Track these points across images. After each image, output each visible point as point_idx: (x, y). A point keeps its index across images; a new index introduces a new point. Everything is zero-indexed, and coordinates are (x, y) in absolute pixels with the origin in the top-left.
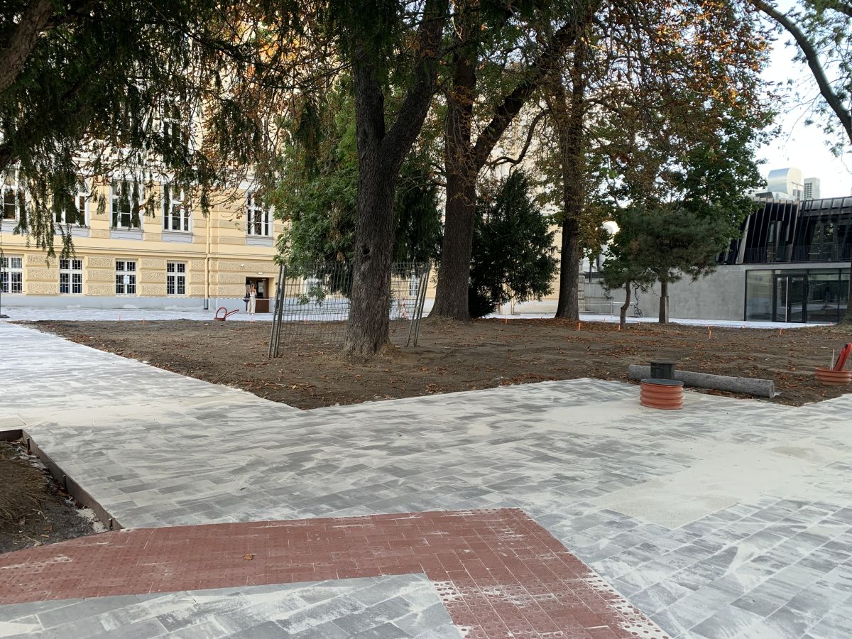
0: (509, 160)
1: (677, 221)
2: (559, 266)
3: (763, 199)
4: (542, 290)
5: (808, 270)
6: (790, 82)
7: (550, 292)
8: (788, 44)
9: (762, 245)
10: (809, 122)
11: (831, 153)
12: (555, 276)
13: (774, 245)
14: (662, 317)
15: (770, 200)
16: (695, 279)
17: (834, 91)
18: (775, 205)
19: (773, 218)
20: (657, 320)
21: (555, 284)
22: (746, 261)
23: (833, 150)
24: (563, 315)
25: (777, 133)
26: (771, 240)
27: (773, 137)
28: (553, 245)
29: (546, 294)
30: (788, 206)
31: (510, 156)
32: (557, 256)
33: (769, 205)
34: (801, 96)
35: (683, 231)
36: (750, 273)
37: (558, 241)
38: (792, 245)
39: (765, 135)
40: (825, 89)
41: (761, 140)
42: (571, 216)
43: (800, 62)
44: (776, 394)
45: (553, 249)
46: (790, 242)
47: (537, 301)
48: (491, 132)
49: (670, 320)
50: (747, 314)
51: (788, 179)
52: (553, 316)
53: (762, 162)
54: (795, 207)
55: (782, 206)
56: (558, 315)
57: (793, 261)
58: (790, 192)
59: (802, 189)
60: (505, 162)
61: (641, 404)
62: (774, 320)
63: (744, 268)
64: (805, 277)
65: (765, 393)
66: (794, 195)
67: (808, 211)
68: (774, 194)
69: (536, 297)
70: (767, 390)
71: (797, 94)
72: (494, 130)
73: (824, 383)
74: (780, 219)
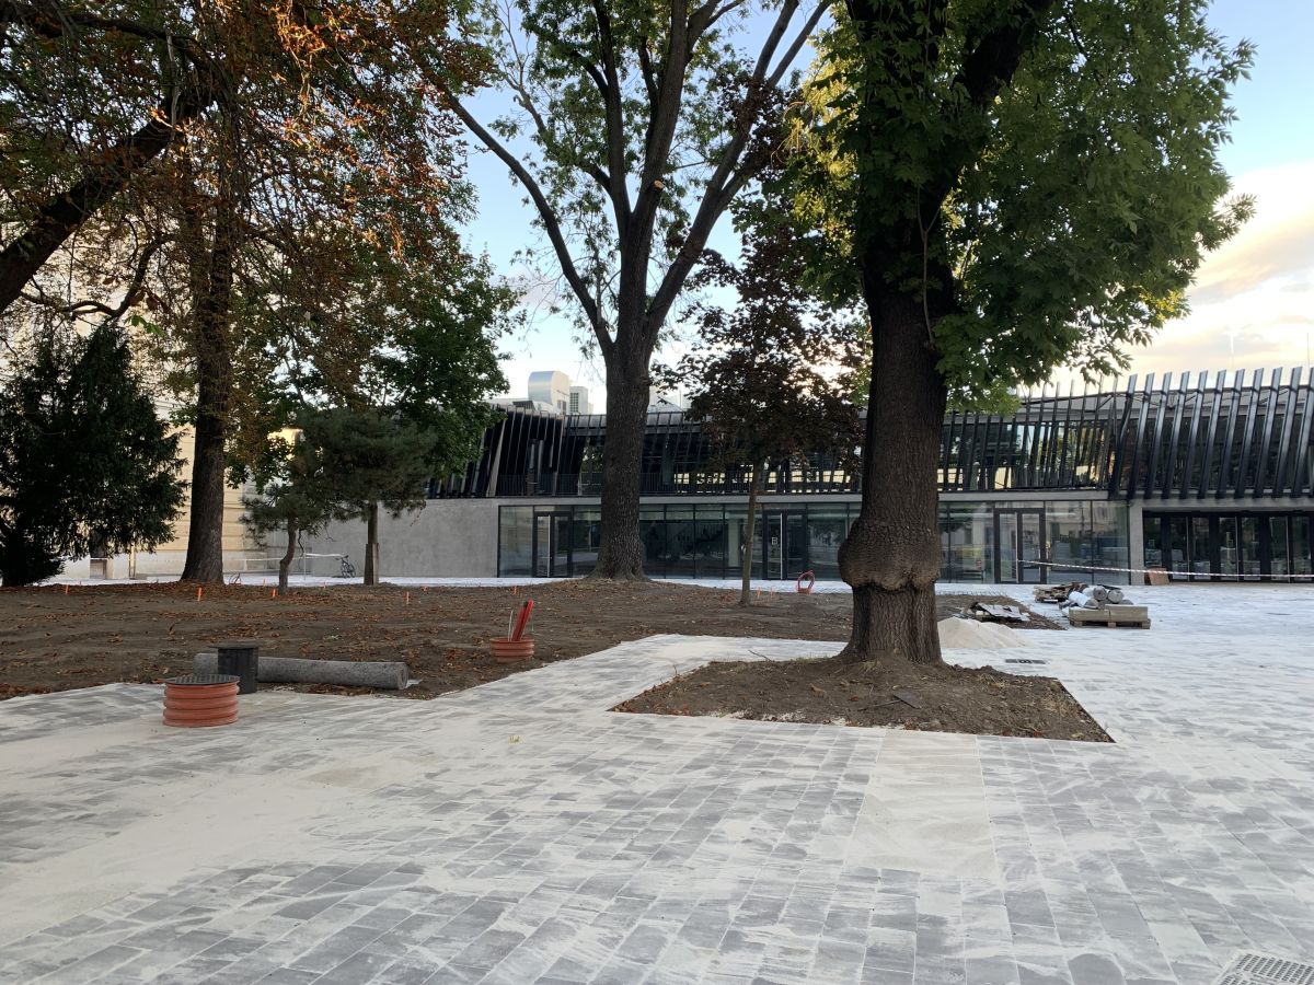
0: (101, 308)
1: (363, 427)
2: (188, 492)
3: (520, 410)
4: (156, 533)
5: (573, 506)
6: (529, 252)
7: (170, 538)
8: (526, 201)
9: (520, 471)
10: (555, 310)
11: (581, 353)
12: (179, 509)
13: (536, 473)
14: (369, 574)
15: (528, 412)
16: (396, 516)
17: (579, 273)
18: (535, 419)
19: (533, 436)
20: (361, 580)
21: (181, 525)
22: (500, 493)
23: (584, 350)
24: (195, 577)
25: (522, 319)
26: (531, 466)
27: (517, 324)
28: (180, 457)
29: (163, 540)
30: (551, 421)
31: (103, 302)
32: (186, 474)
33: (527, 418)
34: (542, 273)
35: (372, 442)
36: (504, 510)
37: (187, 448)
38: (556, 474)
39: (507, 320)
40: (568, 269)
41: (502, 326)
42: (210, 411)
43: (539, 227)
44: (410, 683)
45: (180, 463)
46: (554, 469)
47: (147, 554)
48: (25, 248)
49: (382, 580)
50: (502, 568)
51: (552, 385)
52: (178, 579)
53: (506, 357)
54: (559, 423)
55: (543, 420)
56: (185, 576)
57: (558, 495)
58: (555, 403)
59: (568, 400)
60: (93, 311)
61: (164, 723)
62: (535, 575)
63: (497, 502)
64: (570, 515)
65: (391, 683)
66: (559, 407)
67: (574, 428)
68: (535, 404)
69: (146, 546)
70: (394, 678)
71: (538, 269)
72: (30, 245)
73: (499, 660)
74: (541, 438)
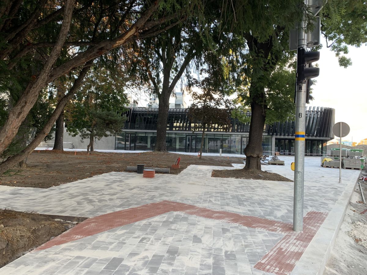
5: (136, 132)
14: (92, 149)
24: (57, 149)
38: (130, 123)
46: (129, 122)
49: (95, 150)
50: (116, 147)
54: (131, 109)
56: (54, 148)
62: (125, 150)
64: (135, 134)
67: (135, 111)
73: (174, 169)
